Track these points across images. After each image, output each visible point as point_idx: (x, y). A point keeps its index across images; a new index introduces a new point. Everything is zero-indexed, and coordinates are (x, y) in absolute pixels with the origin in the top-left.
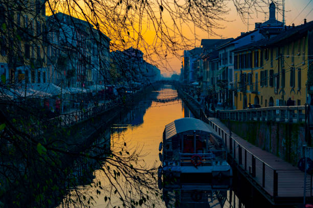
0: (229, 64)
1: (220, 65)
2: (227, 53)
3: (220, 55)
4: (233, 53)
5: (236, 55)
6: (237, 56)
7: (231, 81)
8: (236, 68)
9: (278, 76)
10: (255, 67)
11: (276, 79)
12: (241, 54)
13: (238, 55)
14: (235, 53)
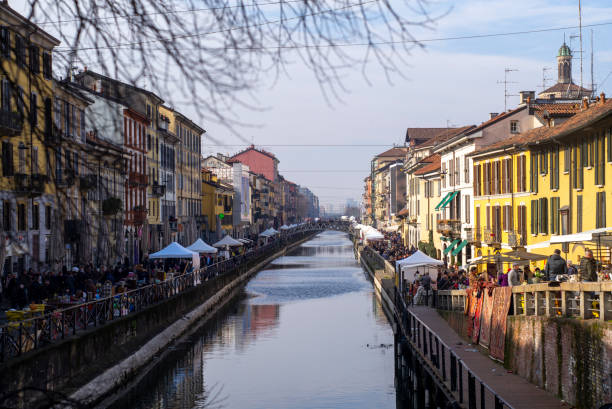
0: (463, 183)
1: (445, 186)
2: (458, 159)
3: (444, 164)
4: (471, 160)
5: (477, 163)
6: (480, 166)
7: (468, 221)
8: (477, 193)
9: (568, 212)
10: (519, 190)
11: (565, 217)
12: (487, 161)
13: (482, 163)
14: (475, 160)
